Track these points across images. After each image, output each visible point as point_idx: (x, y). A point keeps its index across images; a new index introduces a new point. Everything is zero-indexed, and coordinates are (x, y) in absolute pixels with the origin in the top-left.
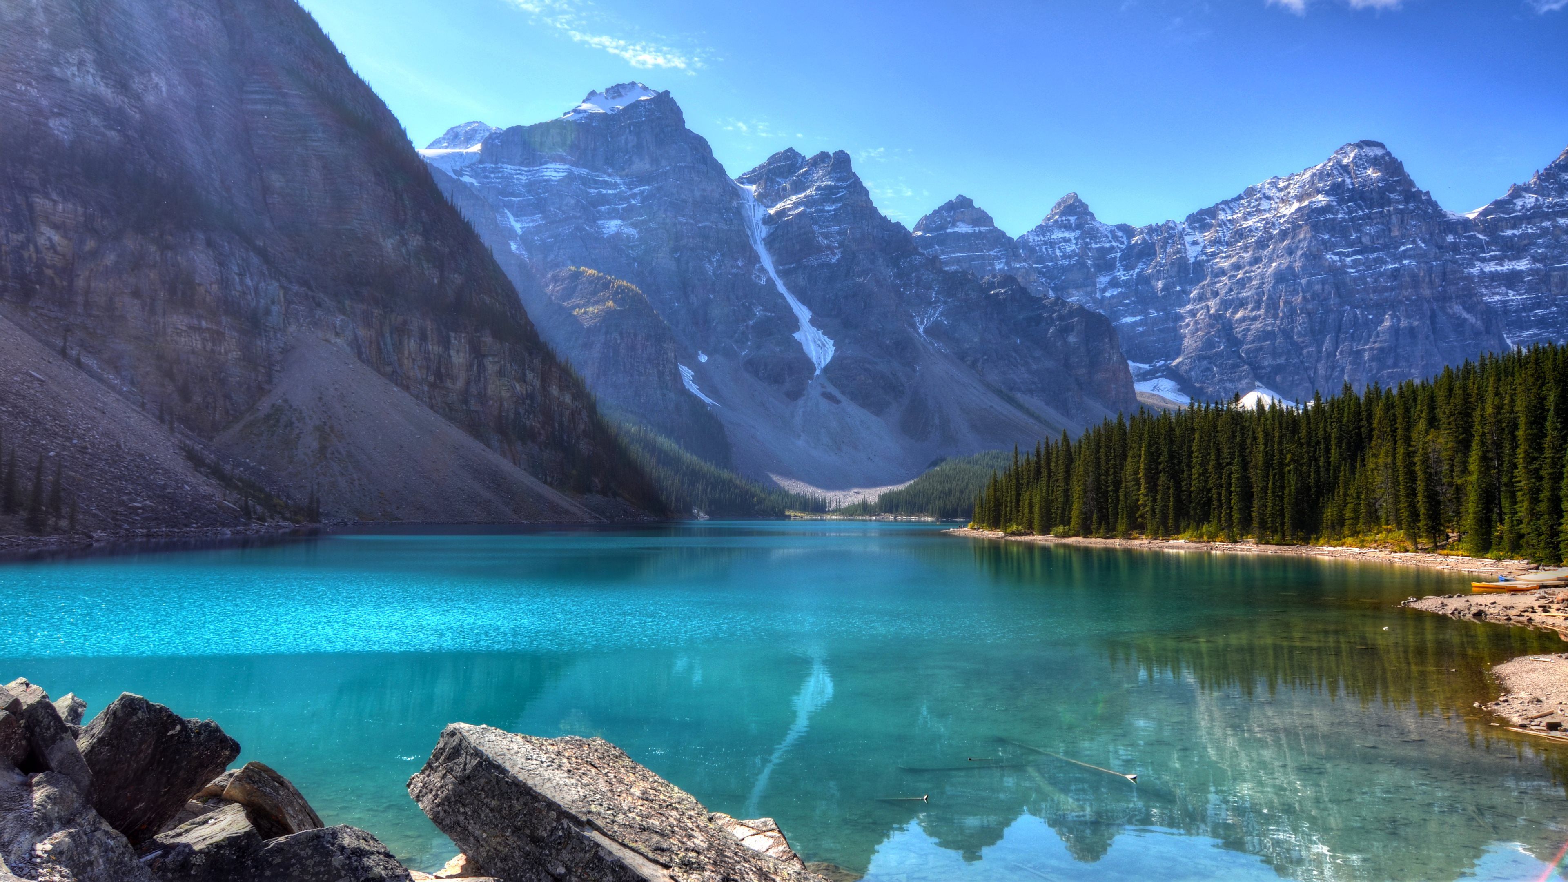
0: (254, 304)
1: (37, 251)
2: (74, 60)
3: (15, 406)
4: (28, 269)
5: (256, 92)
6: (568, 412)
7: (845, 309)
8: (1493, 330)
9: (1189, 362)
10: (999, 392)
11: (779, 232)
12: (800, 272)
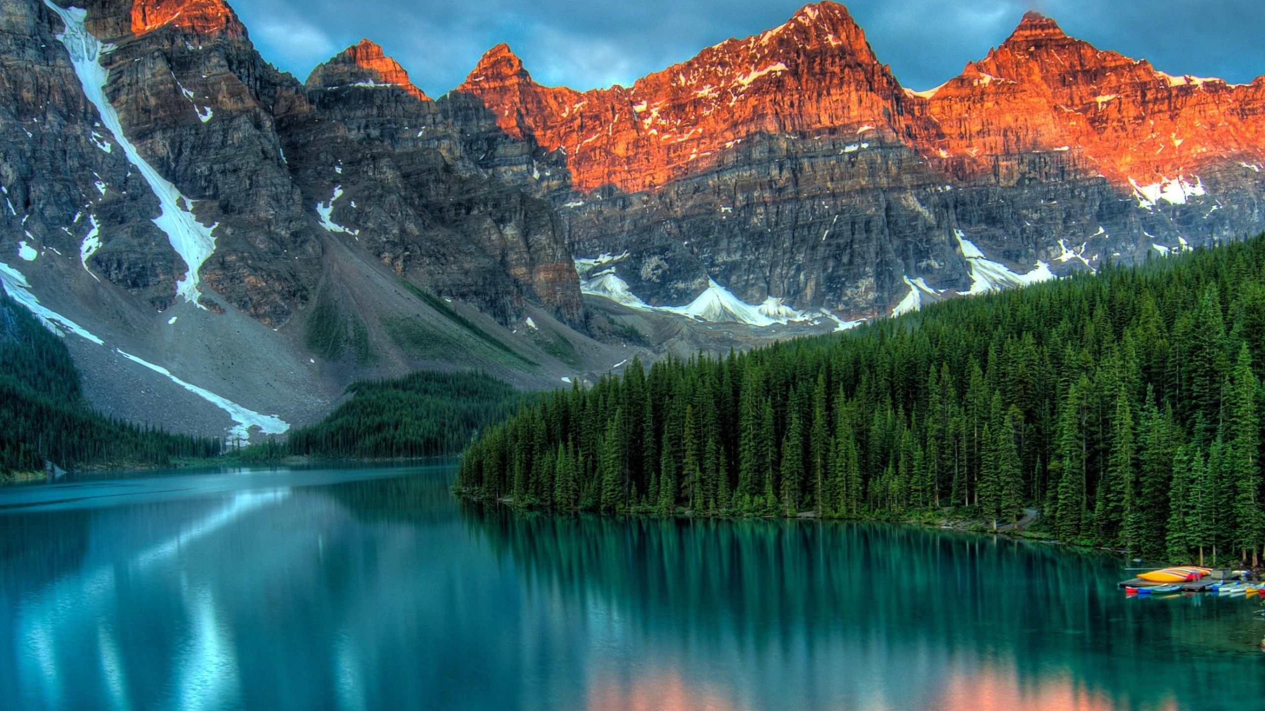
7: (224, 189)
8: (944, 224)
9: (638, 257)
10: (426, 298)
11: (125, 79)
12: (158, 136)
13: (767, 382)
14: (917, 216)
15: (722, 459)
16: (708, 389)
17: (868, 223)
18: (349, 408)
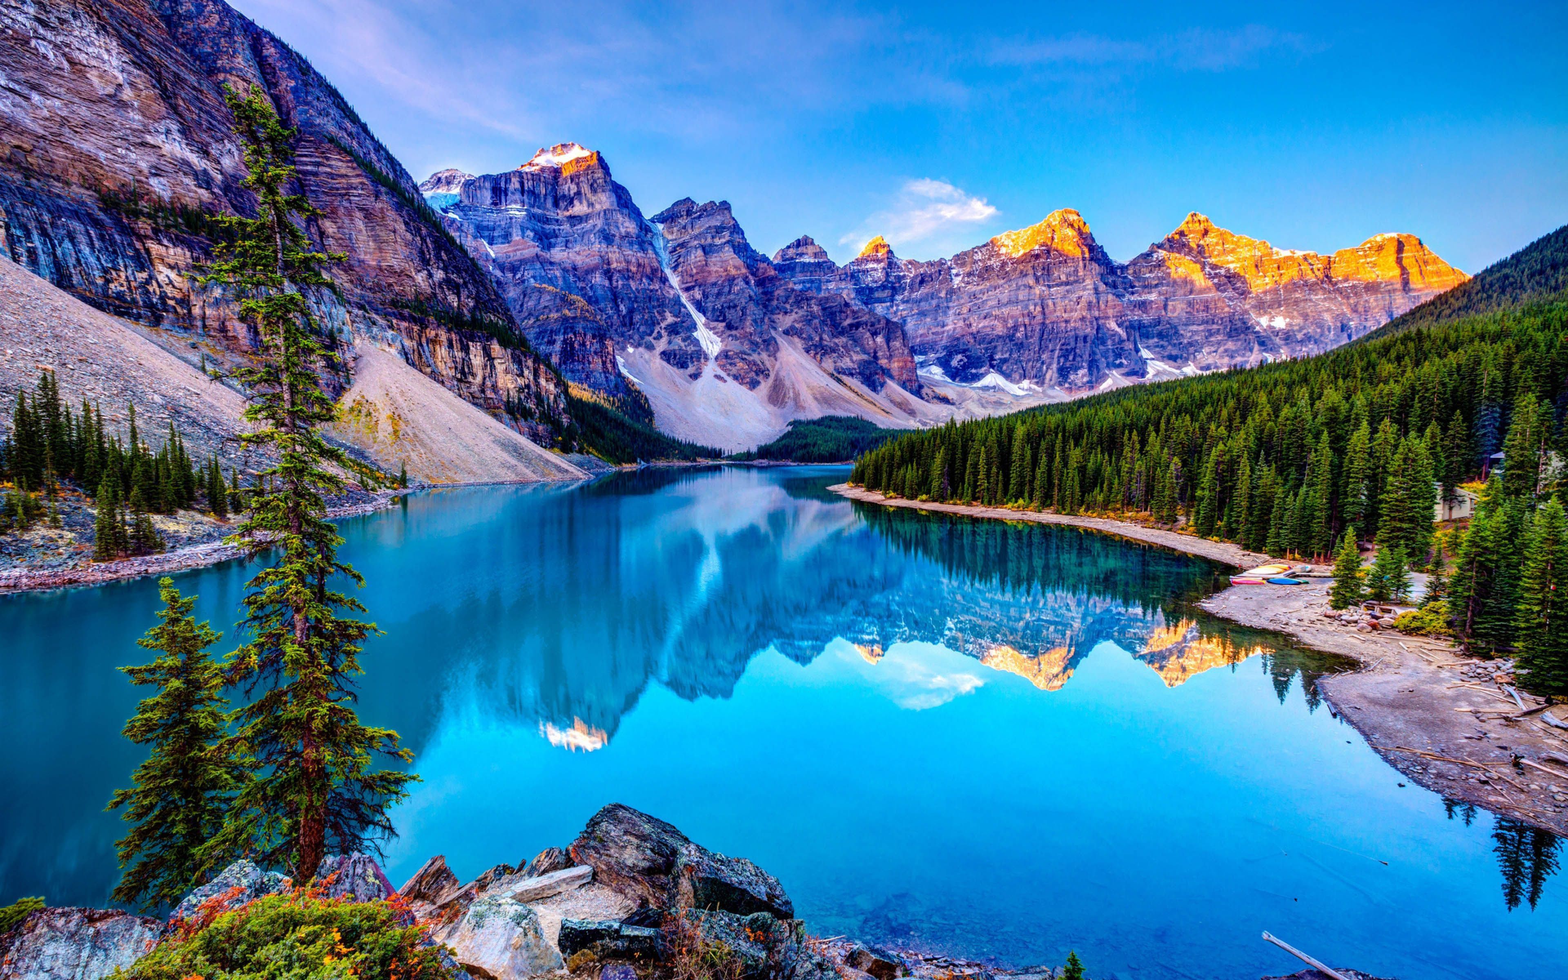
0: (330, 325)
1: (160, 286)
2: (162, 129)
3: (188, 417)
4: (155, 300)
5: (305, 156)
6: (552, 397)
7: (729, 316)
8: (1132, 338)
9: (950, 355)
10: (832, 375)
11: (681, 260)
12: (697, 289)
13: (1028, 435)
14: (1116, 334)
15: (1000, 478)
16: (994, 438)
17: (1085, 338)
18: (788, 435)
